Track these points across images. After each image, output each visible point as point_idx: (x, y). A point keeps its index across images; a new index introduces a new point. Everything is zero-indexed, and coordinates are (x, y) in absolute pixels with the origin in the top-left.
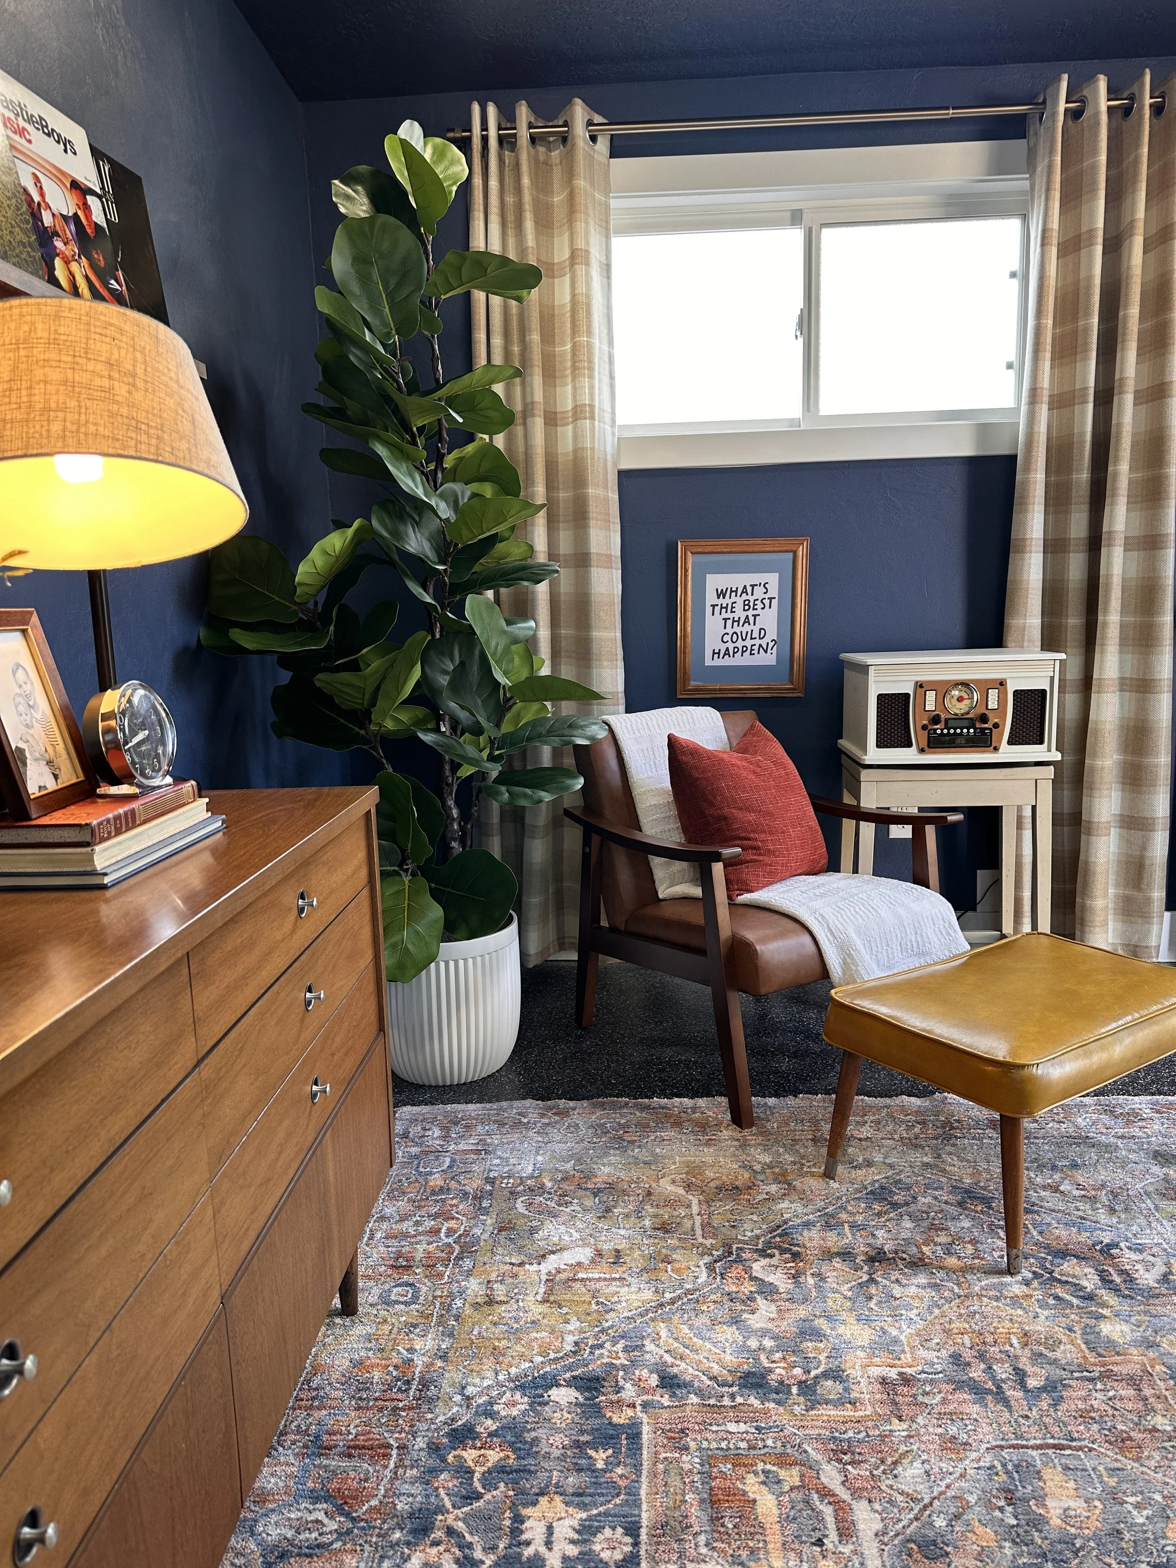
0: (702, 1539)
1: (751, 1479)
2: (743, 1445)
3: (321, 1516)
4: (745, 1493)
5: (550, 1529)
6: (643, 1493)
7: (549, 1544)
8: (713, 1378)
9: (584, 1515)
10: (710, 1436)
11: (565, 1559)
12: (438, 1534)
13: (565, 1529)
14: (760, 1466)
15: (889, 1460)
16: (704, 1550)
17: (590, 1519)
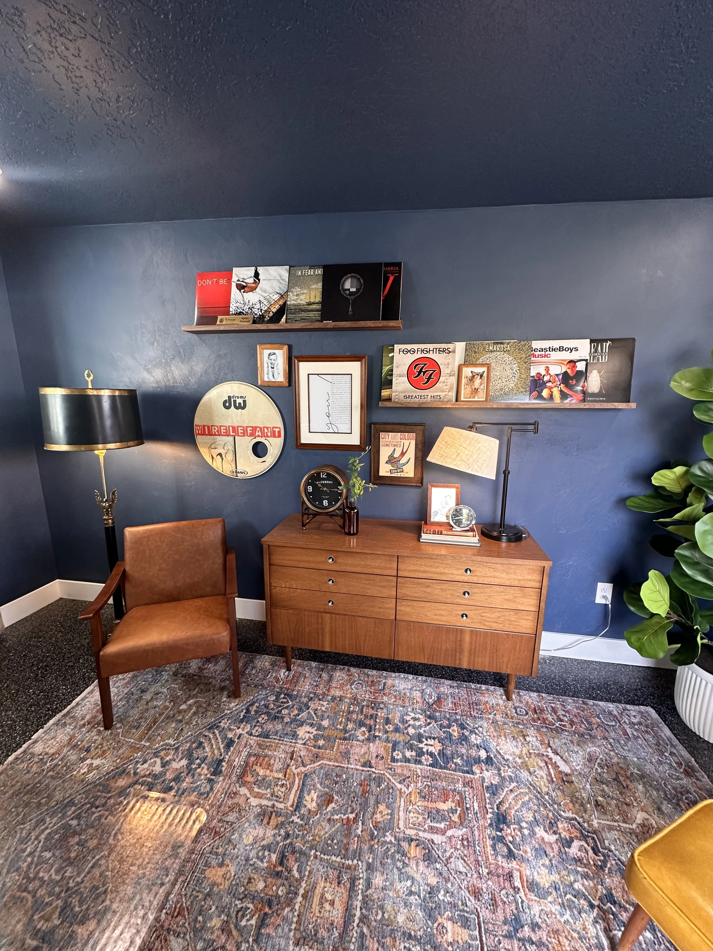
0: (429, 783)
1: (453, 805)
2: (468, 806)
3: (433, 698)
4: (447, 800)
5: (432, 745)
6: (445, 771)
7: (427, 745)
8: (500, 803)
9: (436, 754)
10: (471, 796)
11: (422, 748)
12: (428, 721)
13: (431, 749)
14: (459, 809)
15: (466, 859)
16: (425, 783)
17: (435, 755)
